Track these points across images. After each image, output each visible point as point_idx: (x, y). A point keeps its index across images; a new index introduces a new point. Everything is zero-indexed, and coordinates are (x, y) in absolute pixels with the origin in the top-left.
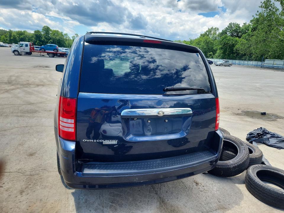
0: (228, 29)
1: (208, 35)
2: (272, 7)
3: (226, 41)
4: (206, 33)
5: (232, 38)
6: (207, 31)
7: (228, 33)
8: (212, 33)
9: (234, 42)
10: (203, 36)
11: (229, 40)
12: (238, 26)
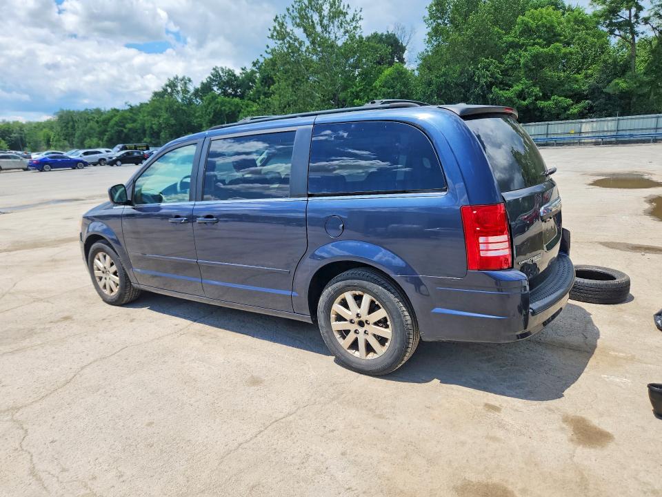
0: (213, 80)
1: (171, 94)
2: (291, 38)
3: (216, 106)
4: (166, 90)
5: (227, 99)
6: (167, 85)
7: (215, 88)
8: (179, 89)
9: (233, 108)
10: (158, 95)
11: (223, 104)
12: (231, 74)
